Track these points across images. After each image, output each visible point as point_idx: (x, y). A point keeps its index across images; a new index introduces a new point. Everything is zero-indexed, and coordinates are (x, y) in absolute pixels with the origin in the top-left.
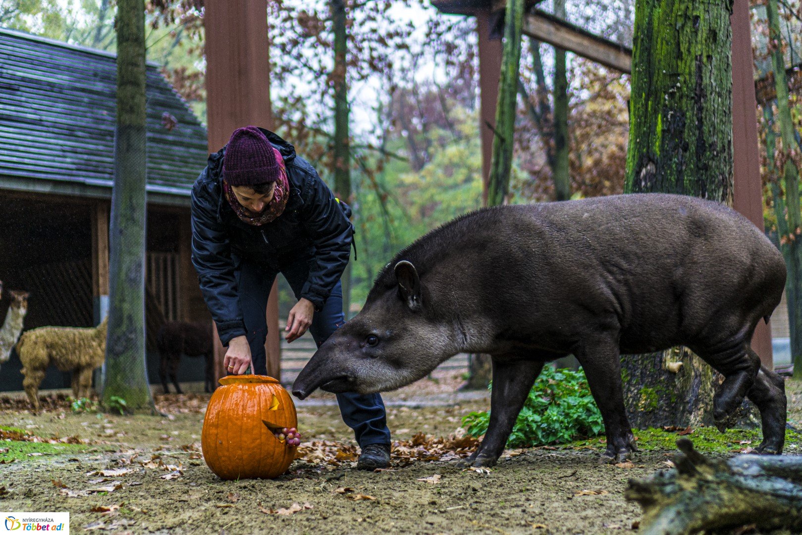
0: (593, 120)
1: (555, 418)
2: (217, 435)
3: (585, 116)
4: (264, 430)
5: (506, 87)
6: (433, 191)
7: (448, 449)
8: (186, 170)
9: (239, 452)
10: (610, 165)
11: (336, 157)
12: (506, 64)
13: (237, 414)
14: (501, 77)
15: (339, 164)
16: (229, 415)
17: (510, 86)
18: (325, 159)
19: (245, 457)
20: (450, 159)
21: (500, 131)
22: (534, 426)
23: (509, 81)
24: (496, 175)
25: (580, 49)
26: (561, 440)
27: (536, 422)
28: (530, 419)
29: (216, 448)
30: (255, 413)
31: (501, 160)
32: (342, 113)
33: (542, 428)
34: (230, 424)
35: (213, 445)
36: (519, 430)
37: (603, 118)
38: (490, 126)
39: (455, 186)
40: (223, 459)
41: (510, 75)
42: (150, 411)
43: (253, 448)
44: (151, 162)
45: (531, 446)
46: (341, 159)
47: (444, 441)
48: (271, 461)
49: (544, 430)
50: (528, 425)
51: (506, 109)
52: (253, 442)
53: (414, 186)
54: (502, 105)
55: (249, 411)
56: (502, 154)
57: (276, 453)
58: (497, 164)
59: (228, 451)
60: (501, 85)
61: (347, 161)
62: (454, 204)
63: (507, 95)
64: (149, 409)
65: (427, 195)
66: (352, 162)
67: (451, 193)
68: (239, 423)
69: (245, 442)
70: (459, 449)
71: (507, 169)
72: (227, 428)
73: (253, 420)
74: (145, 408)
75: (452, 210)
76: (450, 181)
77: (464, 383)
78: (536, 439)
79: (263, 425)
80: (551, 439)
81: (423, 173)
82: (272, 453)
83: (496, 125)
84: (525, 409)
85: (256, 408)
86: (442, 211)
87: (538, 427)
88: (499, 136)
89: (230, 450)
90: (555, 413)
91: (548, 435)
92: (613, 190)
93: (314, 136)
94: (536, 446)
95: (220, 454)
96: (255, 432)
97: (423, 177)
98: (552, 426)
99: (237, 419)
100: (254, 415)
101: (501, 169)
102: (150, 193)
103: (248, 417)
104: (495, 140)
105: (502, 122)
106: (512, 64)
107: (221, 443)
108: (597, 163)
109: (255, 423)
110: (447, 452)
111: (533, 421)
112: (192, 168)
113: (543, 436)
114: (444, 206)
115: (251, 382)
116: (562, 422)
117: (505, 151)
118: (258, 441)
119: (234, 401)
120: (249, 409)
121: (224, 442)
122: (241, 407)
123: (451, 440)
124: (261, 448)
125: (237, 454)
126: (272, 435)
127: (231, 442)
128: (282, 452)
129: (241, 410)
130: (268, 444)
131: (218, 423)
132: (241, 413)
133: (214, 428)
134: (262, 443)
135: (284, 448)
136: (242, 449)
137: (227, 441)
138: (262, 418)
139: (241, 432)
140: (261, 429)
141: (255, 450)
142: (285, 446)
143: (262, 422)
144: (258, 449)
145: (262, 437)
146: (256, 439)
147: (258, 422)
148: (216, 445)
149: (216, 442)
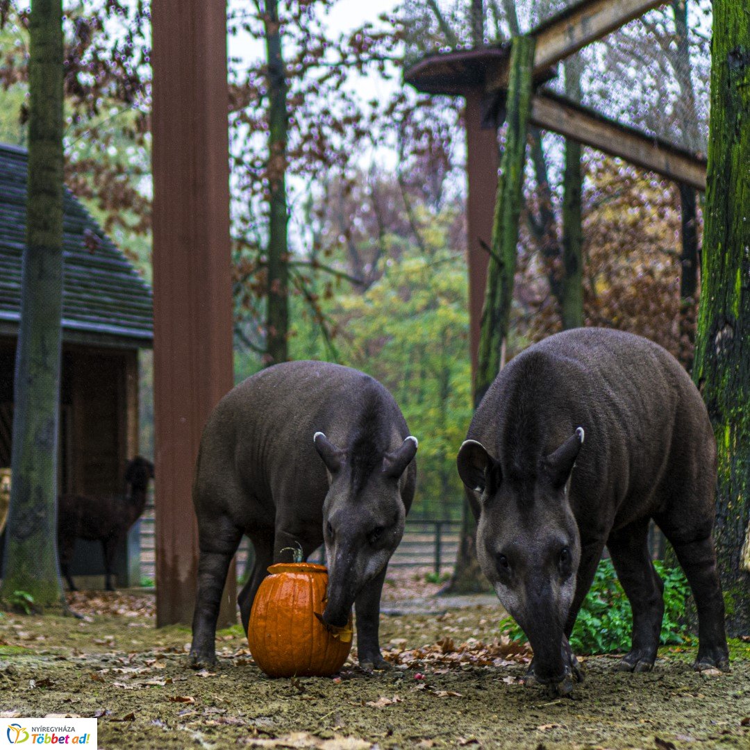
0: (615, 235)
1: (617, 623)
2: (265, 627)
3: (603, 229)
4: (316, 622)
5: (507, 195)
6: (383, 320)
8: (85, 296)
9: (289, 647)
10: (636, 296)
11: (271, 277)
12: (507, 164)
13: (287, 605)
14: (500, 182)
15: (274, 289)
16: (278, 607)
17: (511, 193)
18: (253, 280)
19: (295, 652)
20: (407, 277)
21: (498, 253)
22: (594, 632)
23: (510, 187)
24: (492, 310)
25: (600, 142)
26: (623, 648)
27: (596, 627)
28: (589, 623)
29: (264, 641)
30: (306, 605)
31: (499, 291)
32: (278, 219)
33: (603, 634)
34: (279, 615)
35: (260, 639)
36: (576, 635)
37: (626, 231)
38: (484, 245)
39: (414, 314)
40: (272, 654)
41: (512, 178)
42: (61, 611)
43: (304, 643)
44: (68, 290)
45: (591, 655)
46: (278, 282)
49: (604, 637)
50: (585, 630)
51: (506, 223)
52: (304, 636)
53: (357, 313)
54: (501, 218)
55: (300, 603)
56: (500, 282)
57: (328, 649)
58: (493, 295)
59: (277, 644)
60: (499, 191)
61: (284, 284)
62: (412, 339)
63: (508, 205)
64: (60, 607)
65: (373, 326)
66: (291, 286)
67: (408, 323)
68: (289, 615)
69: (296, 636)
70: (510, 655)
71: (506, 304)
72: (275, 620)
73: (304, 613)
74: (56, 607)
75: (407, 346)
76: (407, 307)
77: (447, 585)
78: (596, 645)
79: (315, 618)
80: (613, 647)
81: (369, 295)
82: (324, 649)
83: (492, 244)
84: (582, 612)
85: (307, 599)
86: (394, 348)
87: (598, 632)
88: (496, 259)
89: (280, 644)
90: (617, 617)
91: (609, 643)
92: (640, 330)
93: (239, 249)
94: (595, 654)
95: (268, 648)
96: (306, 625)
97: (370, 301)
98: (614, 632)
99: (287, 611)
100: (305, 607)
101: (498, 304)
102: (67, 330)
103: (300, 609)
104: (491, 264)
105: (500, 241)
106: (515, 164)
107: (270, 637)
108: (617, 292)
109: (306, 615)
111: (592, 625)
112: (95, 294)
113: (603, 644)
114: (398, 340)
115: (302, 571)
116: (624, 628)
117: (504, 279)
118: (309, 635)
119: (284, 592)
120: (300, 600)
121: (272, 636)
122: (292, 598)
123: (496, 645)
124: (313, 643)
125: (287, 649)
126: (325, 629)
127: (280, 636)
128: (335, 648)
129: (291, 601)
130: (321, 639)
131: (266, 615)
132: (292, 604)
133: (262, 620)
134: (313, 637)
135: (337, 643)
136: (293, 643)
137: (276, 634)
138: (314, 610)
139: (291, 624)
140: (312, 621)
141: (306, 645)
142: (338, 641)
143: (313, 615)
144: (309, 644)
145: (314, 631)
146: (307, 633)
147: (310, 614)
148: (264, 638)
149: (265, 635)
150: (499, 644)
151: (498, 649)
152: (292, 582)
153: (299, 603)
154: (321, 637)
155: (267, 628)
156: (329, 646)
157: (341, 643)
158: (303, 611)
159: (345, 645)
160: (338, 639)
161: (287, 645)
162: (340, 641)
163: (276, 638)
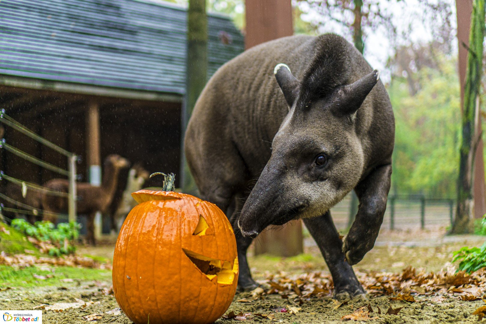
2: (124, 267)
4: (186, 261)
6: (424, 108)
7: (440, 285)
9: (152, 291)
13: (150, 240)
16: (139, 242)
19: (159, 297)
24: (470, 80)
29: (124, 284)
30: (173, 239)
31: (474, 69)
34: (140, 252)
35: (120, 282)
39: (439, 105)
40: (132, 299)
43: (170, 287)
47: (435, 277)
52: (169, 278)
53: (412, 106)
55: (165, 236)
56: (474, 65)
57: (202, 293)
58: (470, 73)
59: (137, 289)
68: (151, 252)
69: (159, 278)
71: (478, 76)
73: (170, 249)
76: (435, 102)
79: (184, 255)
82: (196, 295)
85: (175, 232)
89: (140, 288)
95: (128, 293)
96: (171, 264)
99: (149, 247)
100: (171, 241)
101: (474, 76)
103: (164, 244)
109: (172, 252)
110: (438, 289)
118: (176, 277)
119: (147, 224)
120: (166, 233)
121: (132, 278)
122: (156, 231)
123: (443, 276)
124: (181, 286)
125: (150, 293)
126: (196, 269)
127: (141, 278)
128: (211, 292)
129: (155, 235)
130: (191, 281)
131: (126, 252)
132: (155, 239)
133: (121, 259)
134: (181, 280)
135: (214, 286)
136: (156, 287)
137: (137, 275)
138: (183, 246)
139: (154, 263)
140: (180, 260)
141: (172, 288)
142: (215, 284)
143: (182, 251)
144: (176, 287)
145: (182, 272)
146: (174, 274)
147: (177, 250)
148: (124, 281)
149: (124, 277)
150: (445, 275)
151: (445, 280)
152: (158, 211)
153: (163, 237)
154: (192, 279)
155: (126, 269)
156: (202, 290)
157: (219, 285)
158: (168, 247)
159: (225, 288)
160: (214, 281)
161: (150, 289)
162: (218, 284)
163: (136, 281)
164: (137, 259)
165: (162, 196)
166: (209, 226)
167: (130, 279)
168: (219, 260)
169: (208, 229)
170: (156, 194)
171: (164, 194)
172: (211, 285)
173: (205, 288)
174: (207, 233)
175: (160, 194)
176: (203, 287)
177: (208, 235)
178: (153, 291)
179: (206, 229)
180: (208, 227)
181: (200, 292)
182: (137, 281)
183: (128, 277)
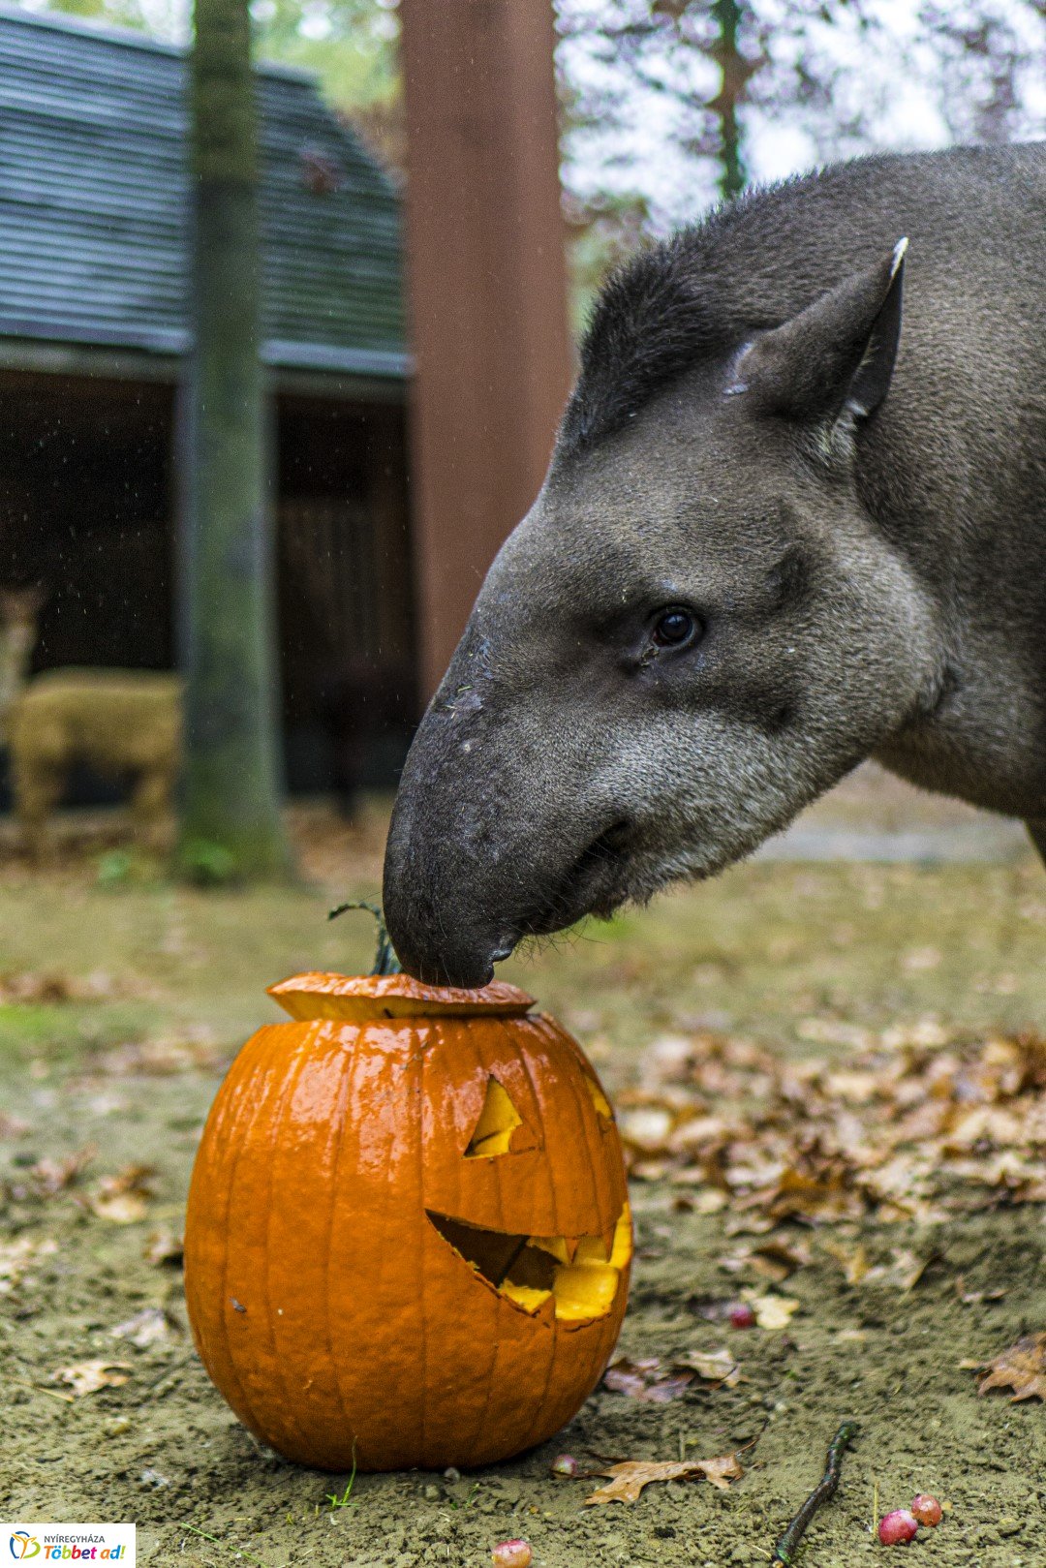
2: (223, 1268)
4: (440, 1256)
9: (323, 1360)
13: (312, 1179)
16: (273, 1182)
19: (348, 1382)
29: (223, 1326)
30: (393, 1177)
34: (275, 1220)
35: (209, 1314)
40: (254, 1382)
43: (384, 1349)
48: (479, 1401)
52: (384, 1317)
57: (501, 1363)
59: (271, 1350)
68: (315, 1222)
69: (347, 1316)
72: (261, 1240)
73: (384, 1212)
79: (431, 1233)
82: (480, 1370)
85: (399, 1150)
89: (281, 1346)
95: (240, 1357)
99: (308, 1203)
100: (388, 1185)
103: (362, 1195)
107: (241, 1311)
109: (394, 1224)
115: (387, 1014)
118: (408, 1312)
120: (366, 1158)
121: (251, 1309)
122: (330, 1144)
124: (424, 1343)
125: (314, 1368)
126: (477, 1283)
127: (280, 1312)
128: (533, 1354)
129: (327, 1160)
130: (461, 1327)
131: (227, 1213)
132: (327, 1175)
133: (212, 1235)
134: (424, 1322)
135: (544, 1334)
136: (335, 1348)
137: (267, 1303)
138: (429, 1202)
139: (325, 1265)
140: (420, 1252)
141: (394, 1354)
142: (547, 1326)
143: (426, 1221)
144: (409, 1349)
145: (427, 1294)
146: (398, 1304)
147: (408, 1218)
148: (222, 1314)
149: (222, 1301)
153: (361, 1168)
154: (464, 1319)
155: (229, 1273)
156: (500, 1351)
157: (561, 1328)
158: (377, 1206)
159: (584, 1331)
160: (545, 1313)
161: (314, 1353)
162: (557, 1321)
163: (265, 1321)
164: (265, 1244)
165: (364, 998)
166: (522, 1116)
167: (245, 1311)
168: (559, 1237)
169: (518, 1127)
170: (343, 991)
171: (370, 990)
172: (533, 1330)
173: (513, 1342)
174: (517, 1148)
175: (356, 993)
176: (504, 1342)
177: (520, 1152)
178: (326, 1359)
179: (512, 1128)
180: (518, 1122)
181: (494, 1359)
182: (271, 1323)
183: (236, 1303)
